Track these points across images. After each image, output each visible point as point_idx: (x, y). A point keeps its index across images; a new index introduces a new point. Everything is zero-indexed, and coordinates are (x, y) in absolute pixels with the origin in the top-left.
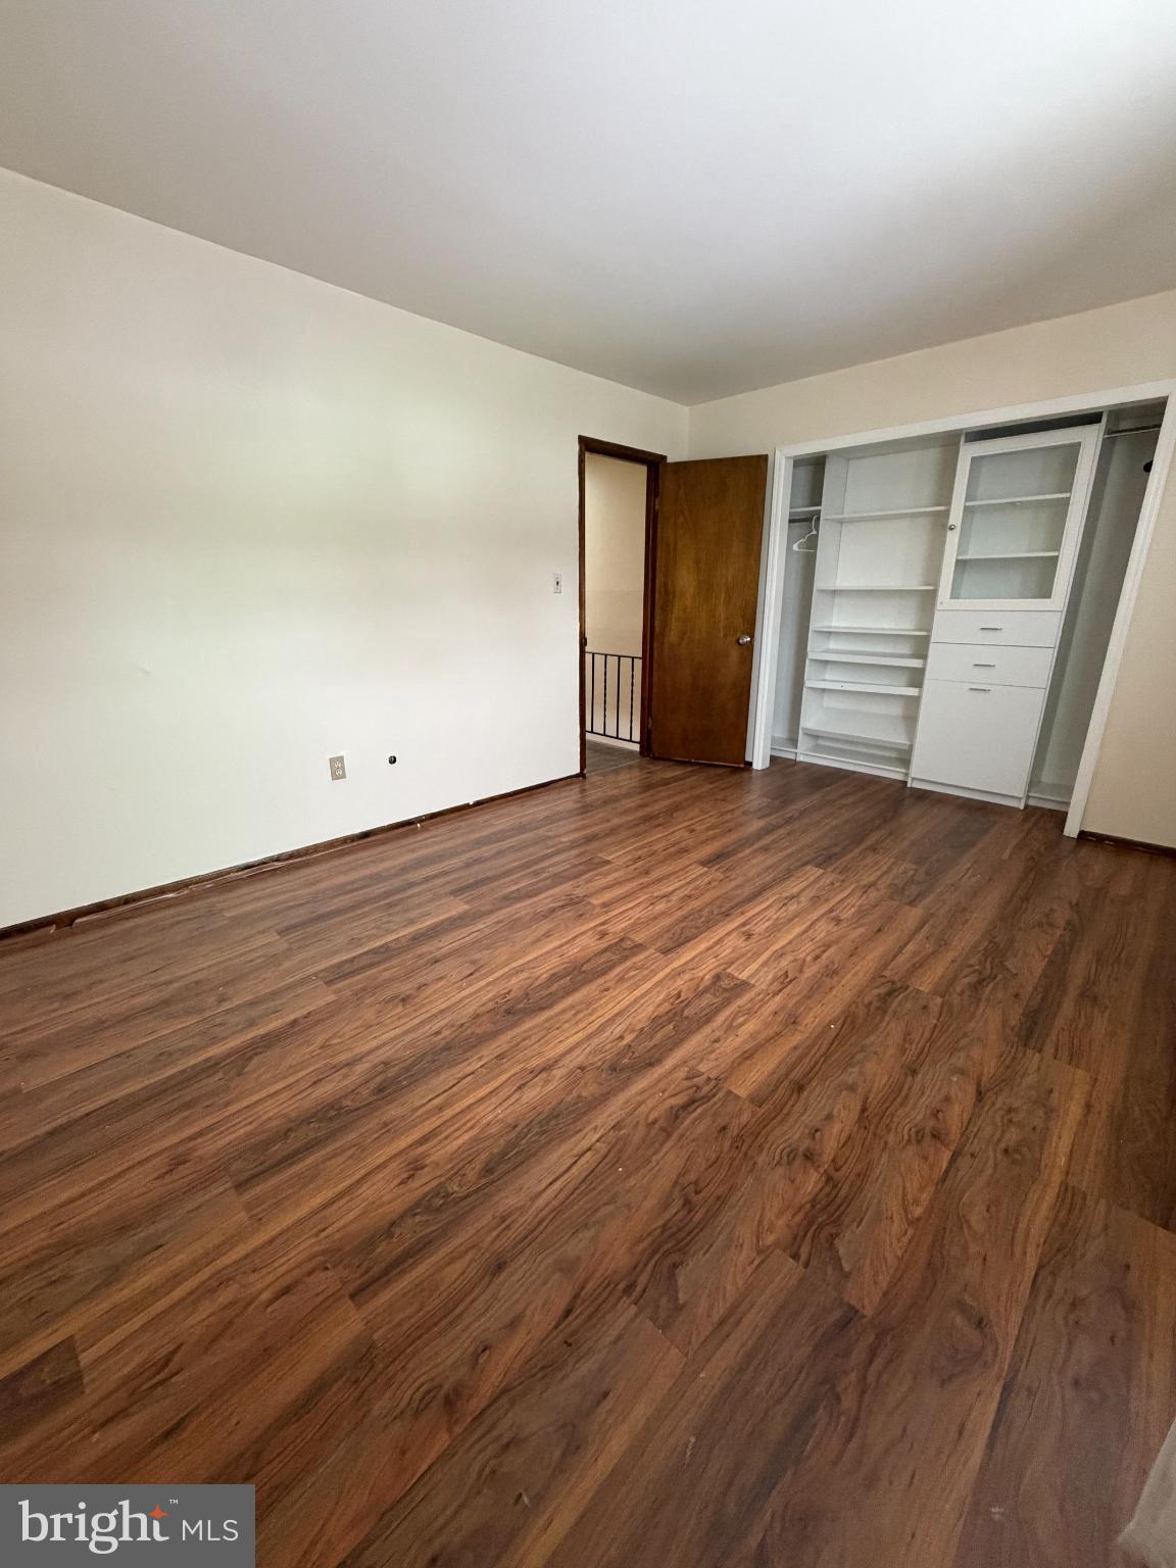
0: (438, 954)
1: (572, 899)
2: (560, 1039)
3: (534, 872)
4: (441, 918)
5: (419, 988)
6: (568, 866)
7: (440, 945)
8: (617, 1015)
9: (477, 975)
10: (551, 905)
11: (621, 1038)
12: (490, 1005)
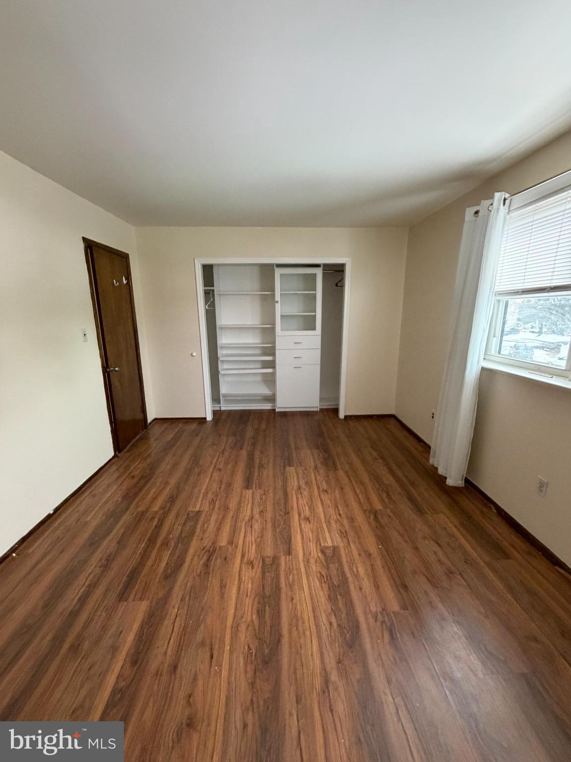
0: (169, 659)
1: (209, 551)
2: (310, 654)
3: (162, 544)
4: (136, 626)
5: (189, 703)
6: (180, 528)
7: (162, 650)
8: (314, 611)
9: (215, 653)
10: (201, 562)
11: (331, 624)
12: (250, 668)
